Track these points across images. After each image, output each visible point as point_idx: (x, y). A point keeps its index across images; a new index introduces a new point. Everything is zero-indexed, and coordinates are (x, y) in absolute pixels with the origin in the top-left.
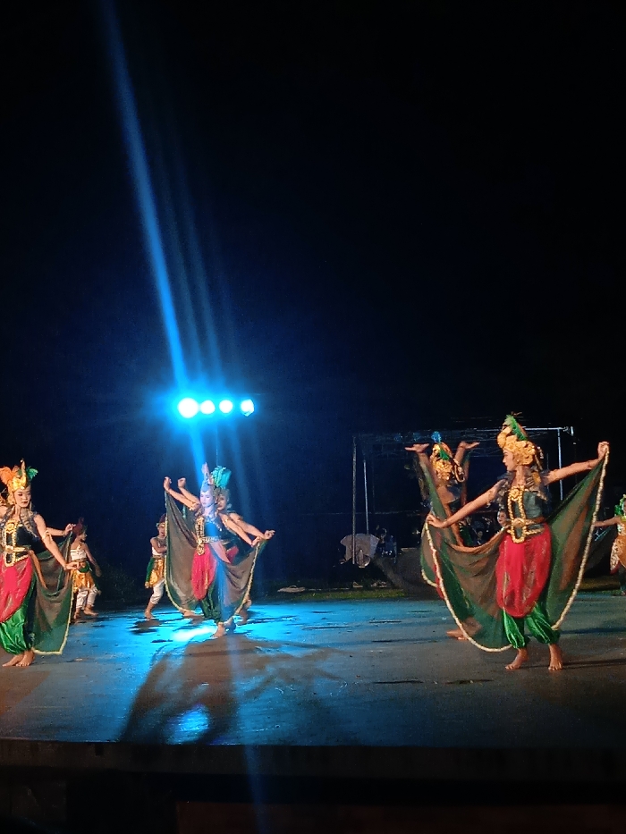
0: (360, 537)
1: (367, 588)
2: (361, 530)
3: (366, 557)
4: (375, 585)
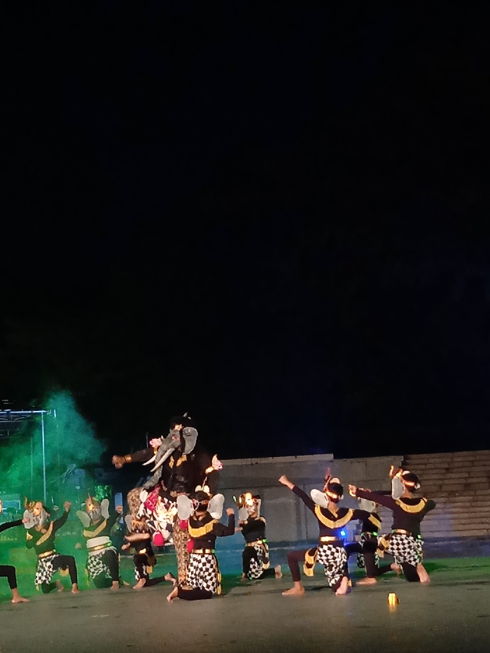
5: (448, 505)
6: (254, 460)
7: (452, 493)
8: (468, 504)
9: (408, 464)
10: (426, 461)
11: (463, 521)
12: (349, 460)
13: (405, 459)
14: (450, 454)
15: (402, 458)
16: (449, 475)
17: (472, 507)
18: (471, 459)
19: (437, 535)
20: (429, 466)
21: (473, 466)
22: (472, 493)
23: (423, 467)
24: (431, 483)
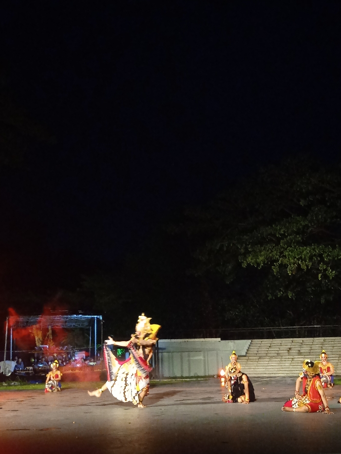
0: (7, 362)
1: (10, 385)
2: (8, 359)
3: (9, 371)
4: (13, 384)
5: (270, 362)
6: (186, 340)
7: (272, 357)
8: (279, 362)
9: (253, 344)
10: (260, 343)
11: (276, 370)
12: (227, 341)
13: (252, 341)
14: (271, 340)
15: (250, 341)
16: (270, 349)
17: (280, 363)
18: (281, 342)
19: (264, 375)
20: (262, 345)
21: (281, 345)
22: (281, 357)
23: (260, 345)
24: (263, 352)
